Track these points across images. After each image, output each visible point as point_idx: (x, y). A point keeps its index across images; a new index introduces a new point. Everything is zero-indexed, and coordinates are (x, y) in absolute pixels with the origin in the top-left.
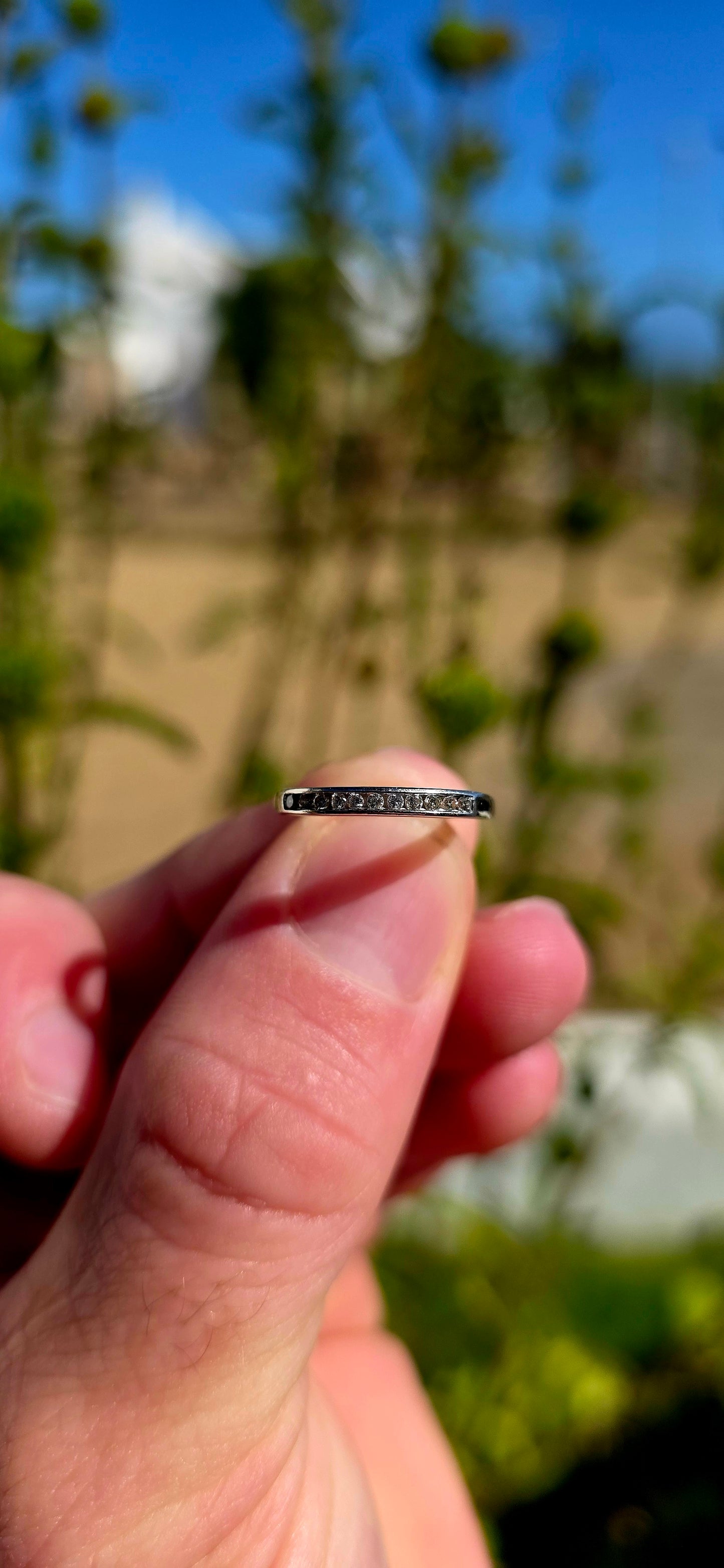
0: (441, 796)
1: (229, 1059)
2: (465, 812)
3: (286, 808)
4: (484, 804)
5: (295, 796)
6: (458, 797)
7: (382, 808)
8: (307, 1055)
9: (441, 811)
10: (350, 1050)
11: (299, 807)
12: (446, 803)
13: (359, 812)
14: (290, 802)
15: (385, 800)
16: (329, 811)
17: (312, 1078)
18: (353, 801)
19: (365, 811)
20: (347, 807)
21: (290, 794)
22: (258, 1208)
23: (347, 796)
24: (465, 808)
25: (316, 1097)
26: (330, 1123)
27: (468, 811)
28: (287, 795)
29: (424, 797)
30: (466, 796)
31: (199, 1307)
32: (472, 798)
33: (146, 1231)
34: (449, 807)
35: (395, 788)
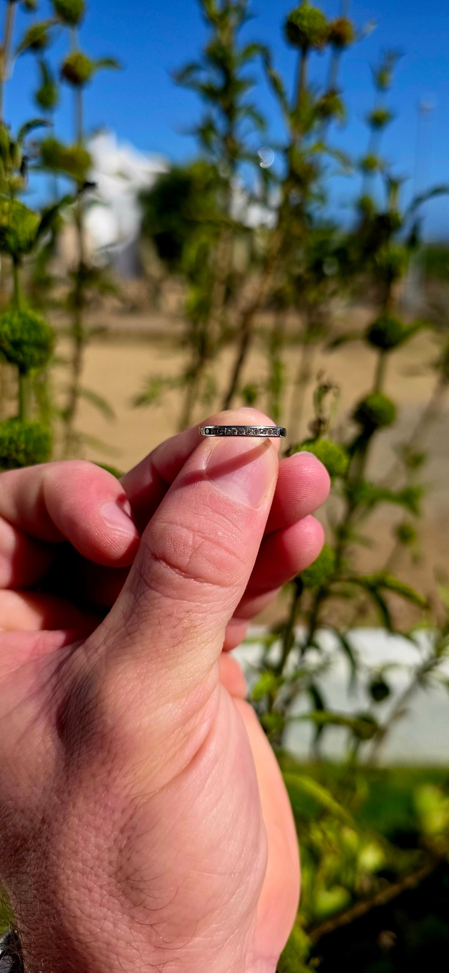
0: (267, 429)
1: (188, 528)
2: (275, 435)
3: (206, 434)
4: (282, 433)
5: (210, 429)
6: (273, 429)
7: (244, 434)
8: (217, 526)
9: (267, 435)
10: (233, 524)
11: (211, 433)
12: (269, 432)
13: (236, 435)
14: (208, 431)
15: (246, 431)
16: (224, 435)
17: (220, 533)
18: (233, 432)
19: (238, 435)
20: (231, 433)
21: (207, 428)
22: (202, 582)
23: (231, 429)
24: (276, 434)
25: (222, 541)
26: (227, 550)
27: (277, 435)
28: (206, 429)
29: (260, 429)
30: (276, 429)
31: (180, 620)
32: (278, 430)
33: (158, 594)
34: (270, 433)
35: (249, 426)
